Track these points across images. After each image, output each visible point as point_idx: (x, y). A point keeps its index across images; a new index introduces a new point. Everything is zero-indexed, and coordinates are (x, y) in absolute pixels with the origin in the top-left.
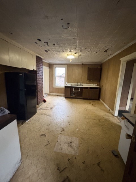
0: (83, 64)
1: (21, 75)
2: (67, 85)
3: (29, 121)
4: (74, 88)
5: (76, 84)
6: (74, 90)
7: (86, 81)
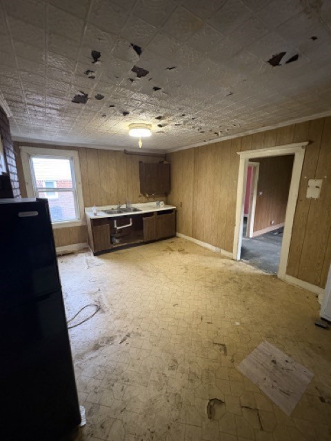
0: (125, 152)
1: (36, 213)
2: (95, 214)
3: (89, 414)
4: (115, 221)
5: (115, 207)
6: (116, 227)
7: (140, 196)
